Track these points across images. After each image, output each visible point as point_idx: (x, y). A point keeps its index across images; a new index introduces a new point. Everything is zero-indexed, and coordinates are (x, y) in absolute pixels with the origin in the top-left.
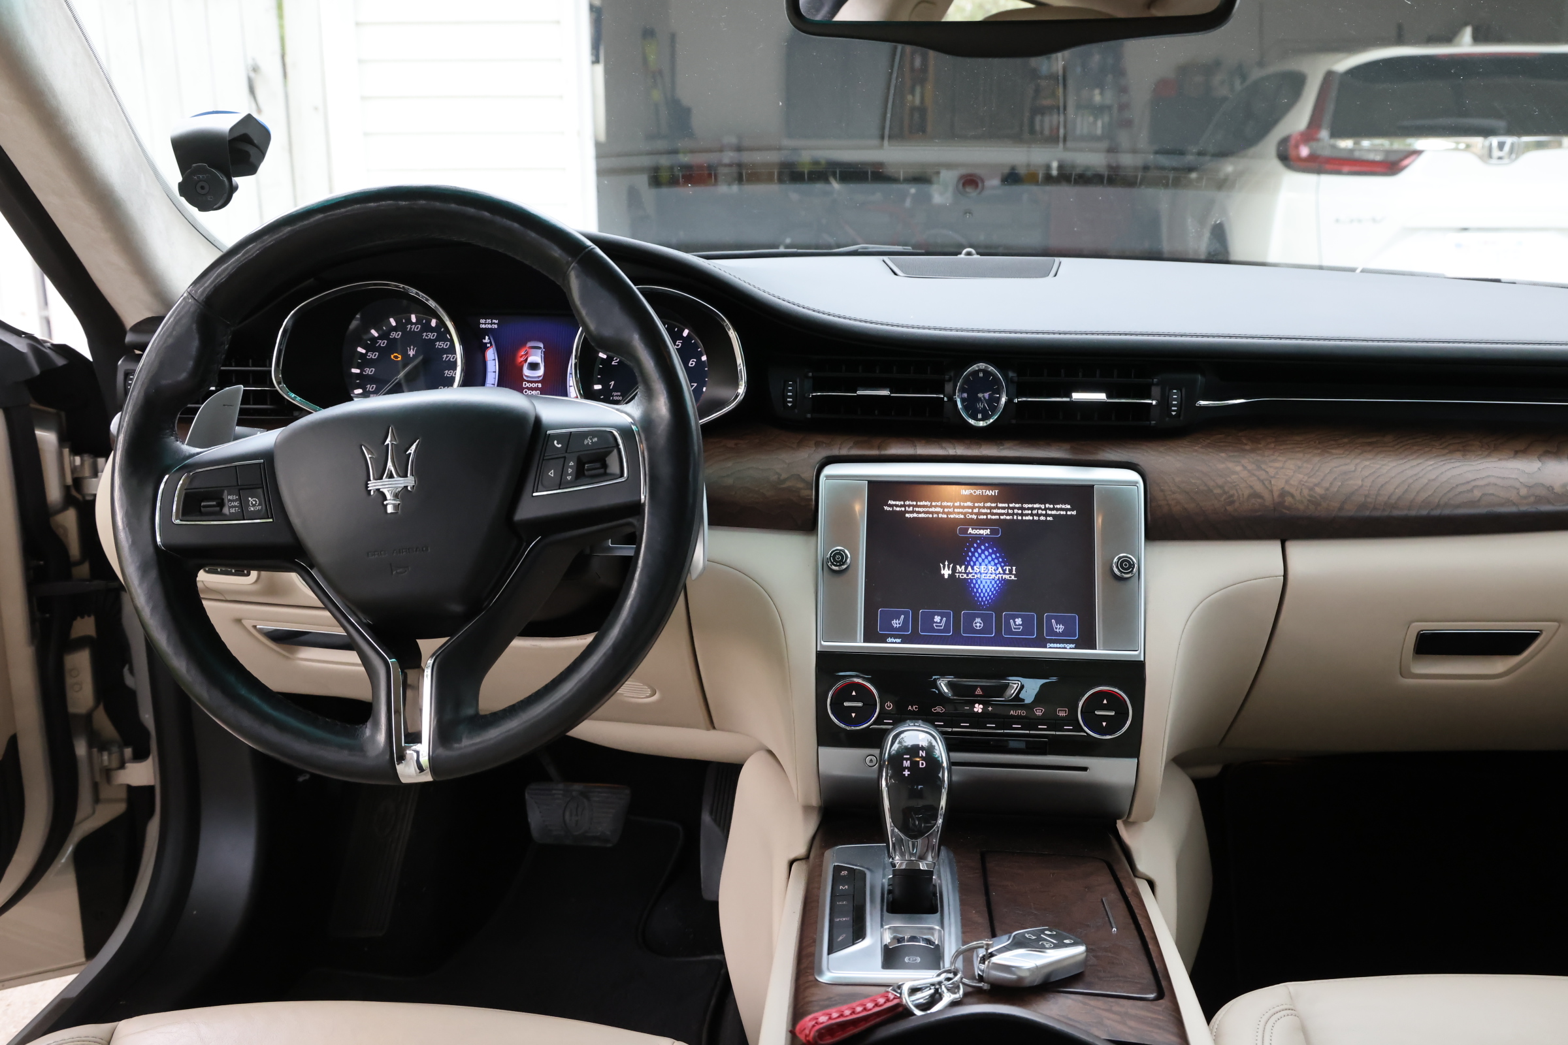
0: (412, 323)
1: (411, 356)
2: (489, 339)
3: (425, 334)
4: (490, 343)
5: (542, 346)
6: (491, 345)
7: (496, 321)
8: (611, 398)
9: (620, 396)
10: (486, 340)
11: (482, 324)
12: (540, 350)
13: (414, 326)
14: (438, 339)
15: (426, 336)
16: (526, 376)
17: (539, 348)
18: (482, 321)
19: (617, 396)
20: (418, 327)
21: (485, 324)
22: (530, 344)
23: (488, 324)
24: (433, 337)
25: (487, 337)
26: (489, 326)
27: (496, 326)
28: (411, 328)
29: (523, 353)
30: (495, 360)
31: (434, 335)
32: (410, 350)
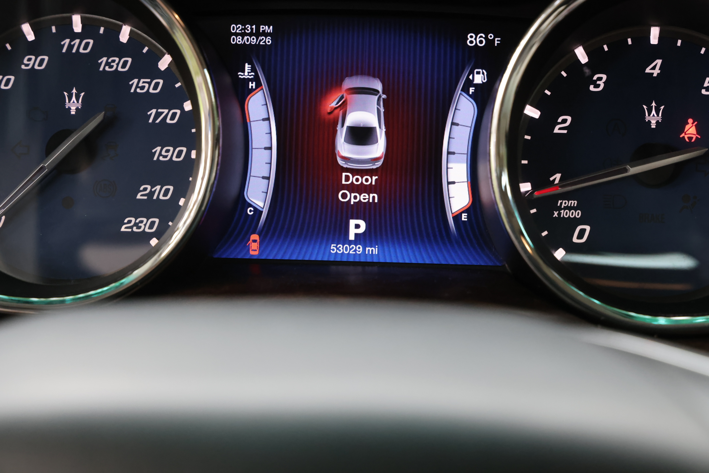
0: (74, 36)
1: (73, 113)
2: (253, 69)
3: (104, 59)
4: (256, 79)
5: (378, 86)
6: (259, 85)
7: (269, 29)
8: (556, 214)
9: (575, 209)
10: (247, 72)
11: (236, 34)
12: (376, 97)
13: (77, 41)
14: (135, 72)
15: (108, 64)
16: (344, 158)
17: (373, 92)
18: (236, 28)
19: (569, 208)
20: (87, 44)
21: (243, 35)
22: (350, 83)
23: (251, 35)
24: (124, 66)
25: (247, 67)
26: (253, 40)
27: (268, 41)
28: (71, 47)
29: (334, 104)
30: (268, 119)
31: (126, 63)
32: (70, 99)
